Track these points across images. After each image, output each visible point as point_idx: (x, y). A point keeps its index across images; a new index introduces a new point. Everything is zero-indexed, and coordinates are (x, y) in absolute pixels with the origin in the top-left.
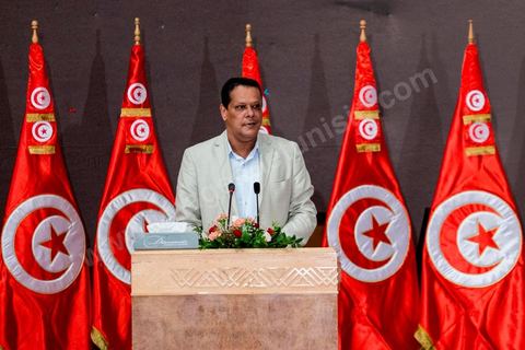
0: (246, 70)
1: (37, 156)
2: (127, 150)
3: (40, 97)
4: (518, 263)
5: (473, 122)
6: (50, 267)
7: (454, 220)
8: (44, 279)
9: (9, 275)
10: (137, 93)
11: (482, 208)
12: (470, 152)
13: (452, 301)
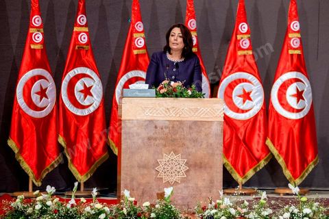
0: (134, 9)
1: (34, 49)
2: (76, 48)
3: (37, 20)
4: (262, 108)
5: (242, 38)
6: (40, 105)
7: (231, 86)
8: (37, 110)
9: (20, 108)
10: (82, 19)
11: (245, 81)
12: (240, 53)
13: (229, 126)
